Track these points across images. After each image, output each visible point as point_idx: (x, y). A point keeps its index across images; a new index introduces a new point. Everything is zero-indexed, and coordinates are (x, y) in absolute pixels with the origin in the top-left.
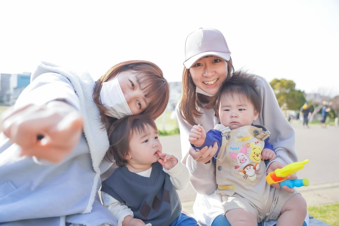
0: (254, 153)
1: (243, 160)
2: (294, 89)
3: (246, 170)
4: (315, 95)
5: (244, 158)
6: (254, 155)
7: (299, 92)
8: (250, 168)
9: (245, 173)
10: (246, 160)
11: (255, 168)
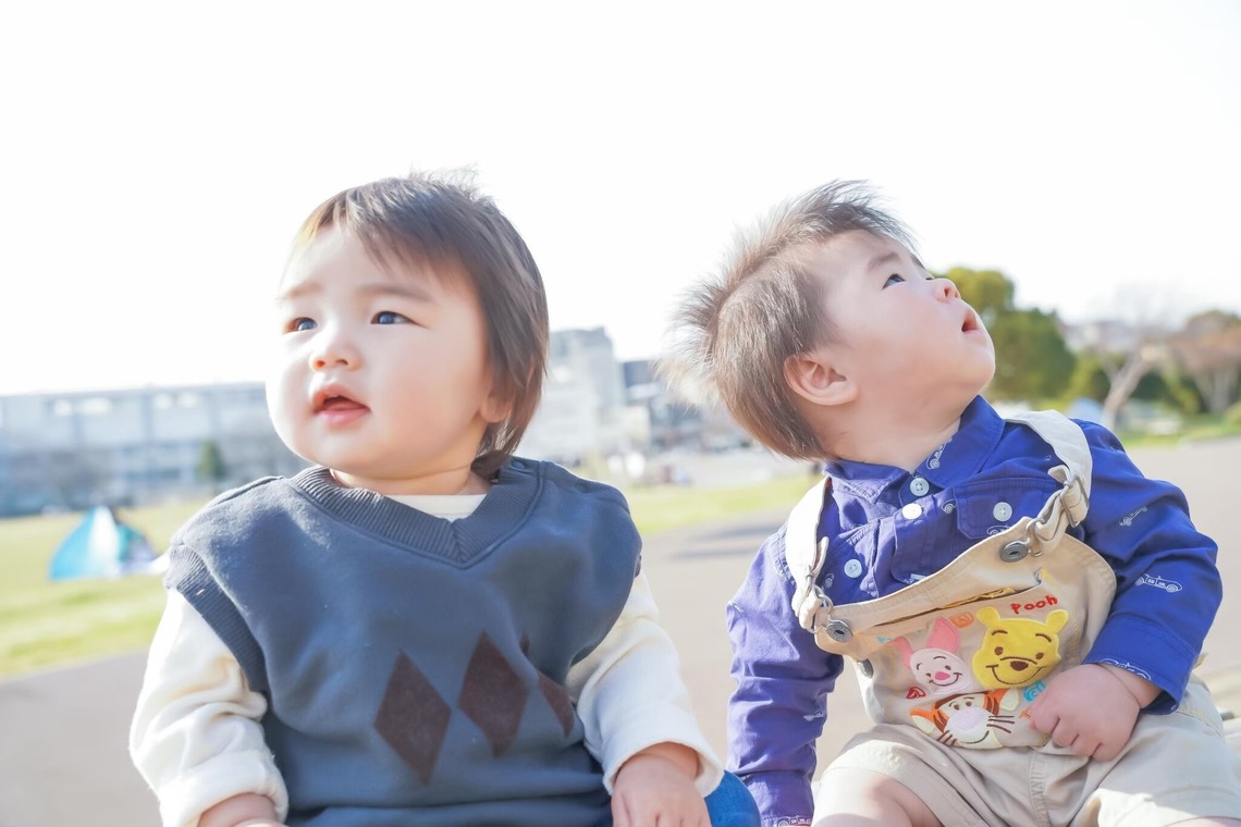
0: (999, 651)
1: (941, 676)
2: (1011, 304)
3: (945, 709)
4: (1104, 326)
5: (948, 668)
6: (996, 659)
7: (1035, 315)
8: (969, 704)
9: (941, 722)
10: (958, 674)
11: (996, 704)
